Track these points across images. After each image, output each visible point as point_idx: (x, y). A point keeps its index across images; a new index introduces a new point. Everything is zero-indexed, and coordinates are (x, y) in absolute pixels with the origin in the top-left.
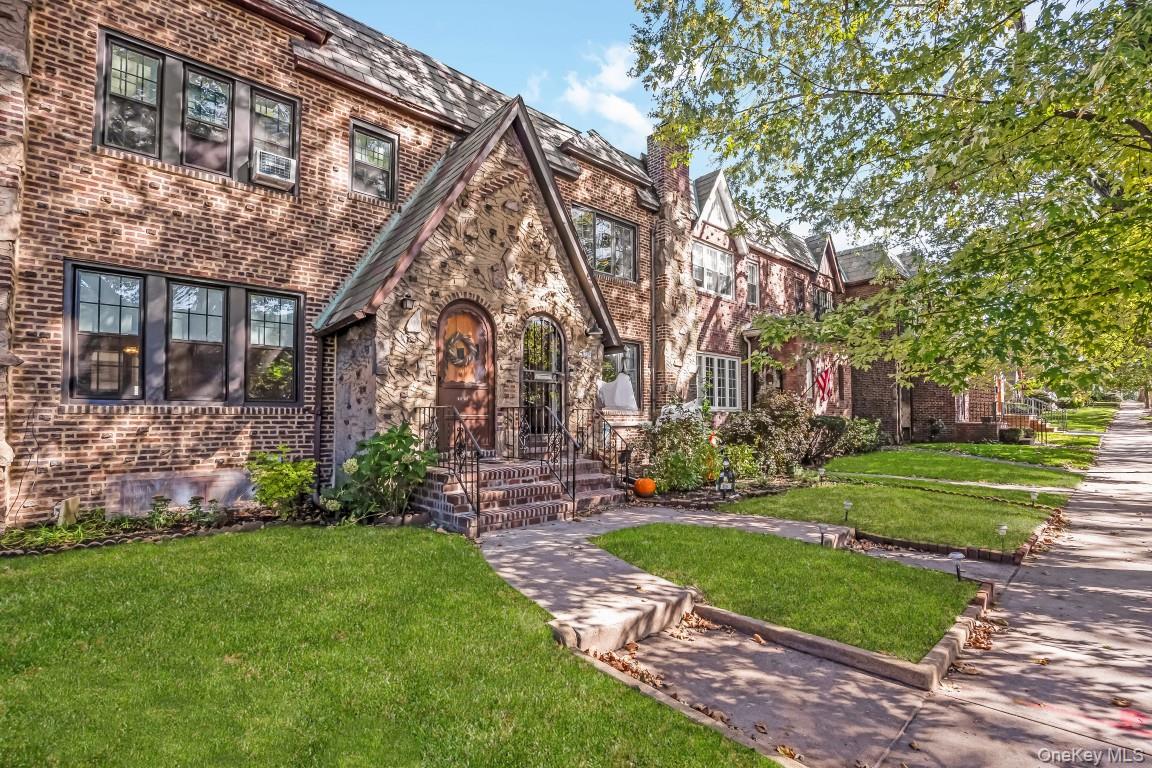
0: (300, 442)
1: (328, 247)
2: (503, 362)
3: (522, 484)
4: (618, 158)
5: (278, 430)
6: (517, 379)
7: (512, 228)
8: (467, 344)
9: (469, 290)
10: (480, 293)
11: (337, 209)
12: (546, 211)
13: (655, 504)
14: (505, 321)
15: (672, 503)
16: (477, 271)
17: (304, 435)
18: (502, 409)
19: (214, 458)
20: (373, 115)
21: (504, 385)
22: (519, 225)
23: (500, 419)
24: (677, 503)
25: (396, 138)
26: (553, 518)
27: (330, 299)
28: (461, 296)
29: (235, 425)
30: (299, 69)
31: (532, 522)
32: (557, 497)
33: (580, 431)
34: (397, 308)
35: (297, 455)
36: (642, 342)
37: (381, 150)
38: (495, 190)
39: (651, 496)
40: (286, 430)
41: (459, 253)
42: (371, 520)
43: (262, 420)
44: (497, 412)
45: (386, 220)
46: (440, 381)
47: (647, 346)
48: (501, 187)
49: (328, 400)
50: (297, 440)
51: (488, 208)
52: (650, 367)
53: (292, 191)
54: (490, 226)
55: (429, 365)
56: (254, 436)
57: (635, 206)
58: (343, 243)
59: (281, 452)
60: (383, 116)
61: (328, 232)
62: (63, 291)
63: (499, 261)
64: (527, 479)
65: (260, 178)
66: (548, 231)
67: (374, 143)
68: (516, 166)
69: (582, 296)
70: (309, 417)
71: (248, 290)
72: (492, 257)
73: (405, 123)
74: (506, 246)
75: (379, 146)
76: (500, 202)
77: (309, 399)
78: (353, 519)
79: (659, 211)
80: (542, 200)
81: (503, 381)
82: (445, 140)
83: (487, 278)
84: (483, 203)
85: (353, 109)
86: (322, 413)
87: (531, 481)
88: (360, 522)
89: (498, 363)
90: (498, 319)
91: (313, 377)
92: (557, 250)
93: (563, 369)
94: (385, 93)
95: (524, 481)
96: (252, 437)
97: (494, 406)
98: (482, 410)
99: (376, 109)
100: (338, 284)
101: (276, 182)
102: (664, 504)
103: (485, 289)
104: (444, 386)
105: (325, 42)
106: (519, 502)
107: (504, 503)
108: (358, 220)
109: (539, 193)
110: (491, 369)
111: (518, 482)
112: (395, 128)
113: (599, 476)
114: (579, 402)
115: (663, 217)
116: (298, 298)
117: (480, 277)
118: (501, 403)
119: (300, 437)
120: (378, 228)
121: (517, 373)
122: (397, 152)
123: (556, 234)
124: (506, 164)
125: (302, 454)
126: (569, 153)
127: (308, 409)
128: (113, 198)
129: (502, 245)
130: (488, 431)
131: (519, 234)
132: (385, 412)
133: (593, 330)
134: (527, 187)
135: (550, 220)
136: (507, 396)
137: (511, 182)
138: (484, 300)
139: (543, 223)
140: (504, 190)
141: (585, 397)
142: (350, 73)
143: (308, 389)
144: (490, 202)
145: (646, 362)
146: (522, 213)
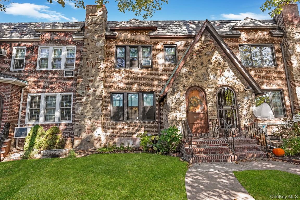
0: (155, 130)
1: (160, 79)
2: (210, 104)
3: (214, 147)
4: (259, 23)
5: (150, 127)
6: (216, 109)
7: (209, 60)
8: (197, 99)
9: (195, 83)
10: (200, 83)
11: (161, 69)
12: (222, 51)
13: (283, 160)
14: (209, 91)
15: (292, 161)
16: (197, 77)
17: (156, 128)
18: (211, 120)
19: (137, 134)
20: (169, 42)
21: (211, 112)
22: (211, 58)
23: (210, 123)
24: (296, 162)
25: (176, 45)
26: (225, 161)
27: (161, 92)
28: (193, 85)
29: (141, 126)
30: (151, 38)
31: (216, 161)
32: (228, 153)
33: (246, 128)
34: (173, 92)
35: (155, 134)
36: (283, 89)
37: (172, 50)
38: (202, 51)
39: (283, 156)
40: (152, 127)
41: (191, 72)
42: (166, 154)
43: (146, 124)
44: (209, 121)
45: (174, 68)
46: (188, 112)
47: (285, 90)
48: (204, 49)
49: (162, 119)
50: (154, 130)
51: (200, 56)
52: (289, 99)
53: (151, 67)
54: (201, 62)
55: (183, 107)
56: (145, 129)
57: (270, 37)
58: (163, 77)
59: (151, 133)
60: (172, 41)
61: (160, 75)
62: (110, 99)
63: (205, 72)
64: (217, 145)
65: (144, 66)
66: (223, 58)
67: (170, 49)
68: (209, 41)
69: (241, 76)
70: (157, 124)
71: (143, 93)
72: (203, 71)
73: (178, 41)
74: (208, 66)
75: (171, 49)
76: (204, 53)
77: (157, 119)
78: (160, 153)
79: (284, 36)
80: (220, 48)
81: (211, 110)
82: (190, 41)
83: (201, 78)
84: (198, 56)
85: (164, 43)
86: (160, 122)
87: (218, 146)
88: (162, 154)
89: (208, 105)
90: (206, 90)
91: (158, 113)
92: (228, 63)
93: (236, 104)
94: (171, 35)
95: (215, 145)
96: (144, 129)
97: (208, 119)
98: (203, 121)
99: (170, 40)
100: (163, 88)
101: (147, 66)
102: (288, 161)
103: (201, 81)
104: (189, 113)
105: (157, 29)
106: (212, 153)
107: (205, 153)
108: (167, 70)
109: (219, 46)
110: (206, 107)
111: (213, 146)
112: (175, 43)
113: (255, 145)
114: (244, 116)
115: (286, 37)
116: (154, 93)
117: (199, 78)
118: (210, 118)
119: (155, 129)
120: (172, 71)
121: (215, 107)
122: (176, 49)
123: (227, 58)
124: (205, 41)
125: (156, 133)
126: (235, 29)
127: (157, 121)
128: (118, 78)
129: (206, 66)
130: (206, 127)
131: (212, 61)
132: (171, 122)
133: (248, 88)
134: (214, 46)
135: (224, 54)
136: (212, 115)
137: (207, 46)
138: (201, 84)
139: (221, 56)
140: (205, 50)
141: (247, 114)
142: (162, 34)
143: (157, 116)
144: (200, 55)
145: (286, 97)
146: (212, 55)
